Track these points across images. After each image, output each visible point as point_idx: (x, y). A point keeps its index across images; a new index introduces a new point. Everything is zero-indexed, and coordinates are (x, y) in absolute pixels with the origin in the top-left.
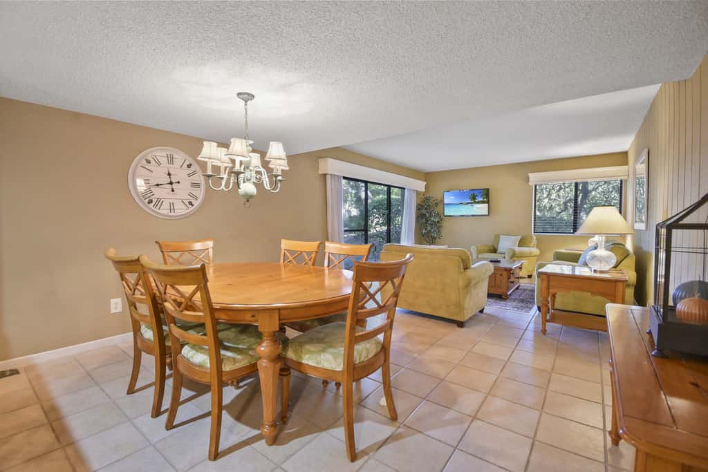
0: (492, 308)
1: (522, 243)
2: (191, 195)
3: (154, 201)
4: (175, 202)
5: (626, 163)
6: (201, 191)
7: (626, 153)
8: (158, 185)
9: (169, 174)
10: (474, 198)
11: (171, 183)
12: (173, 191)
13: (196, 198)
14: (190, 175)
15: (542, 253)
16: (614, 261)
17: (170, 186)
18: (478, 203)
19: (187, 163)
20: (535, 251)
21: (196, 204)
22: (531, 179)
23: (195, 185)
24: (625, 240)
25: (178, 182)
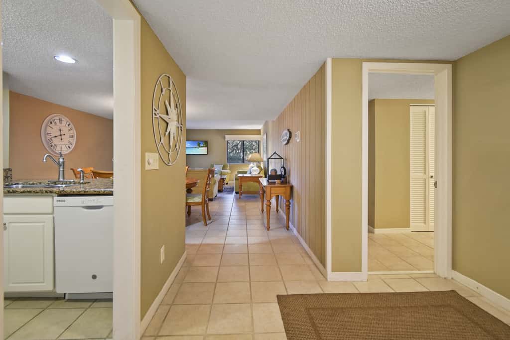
0: (219, 195)
1: (224, 168)
2: (69, 142)
3: (53, 145)
4: (62, 146)
5: (260, 134)
6: (74, 140)
7: (260, 130)
8: (56, 137)
9: (60, 130)
10: (199, 145)
11: (61, 135)
12: (62, 140)
13: (71, 144)
14: (69, 130)
15: (232, 172)
16: (259, 171)
17: (60, 137)
18: (201, 147)
19: (68, 123)
20: (229, 171)
21: (72, 147)
22: (226, 138)
23: (71, 136)
24: (260, 164)
25: (64, 135)
